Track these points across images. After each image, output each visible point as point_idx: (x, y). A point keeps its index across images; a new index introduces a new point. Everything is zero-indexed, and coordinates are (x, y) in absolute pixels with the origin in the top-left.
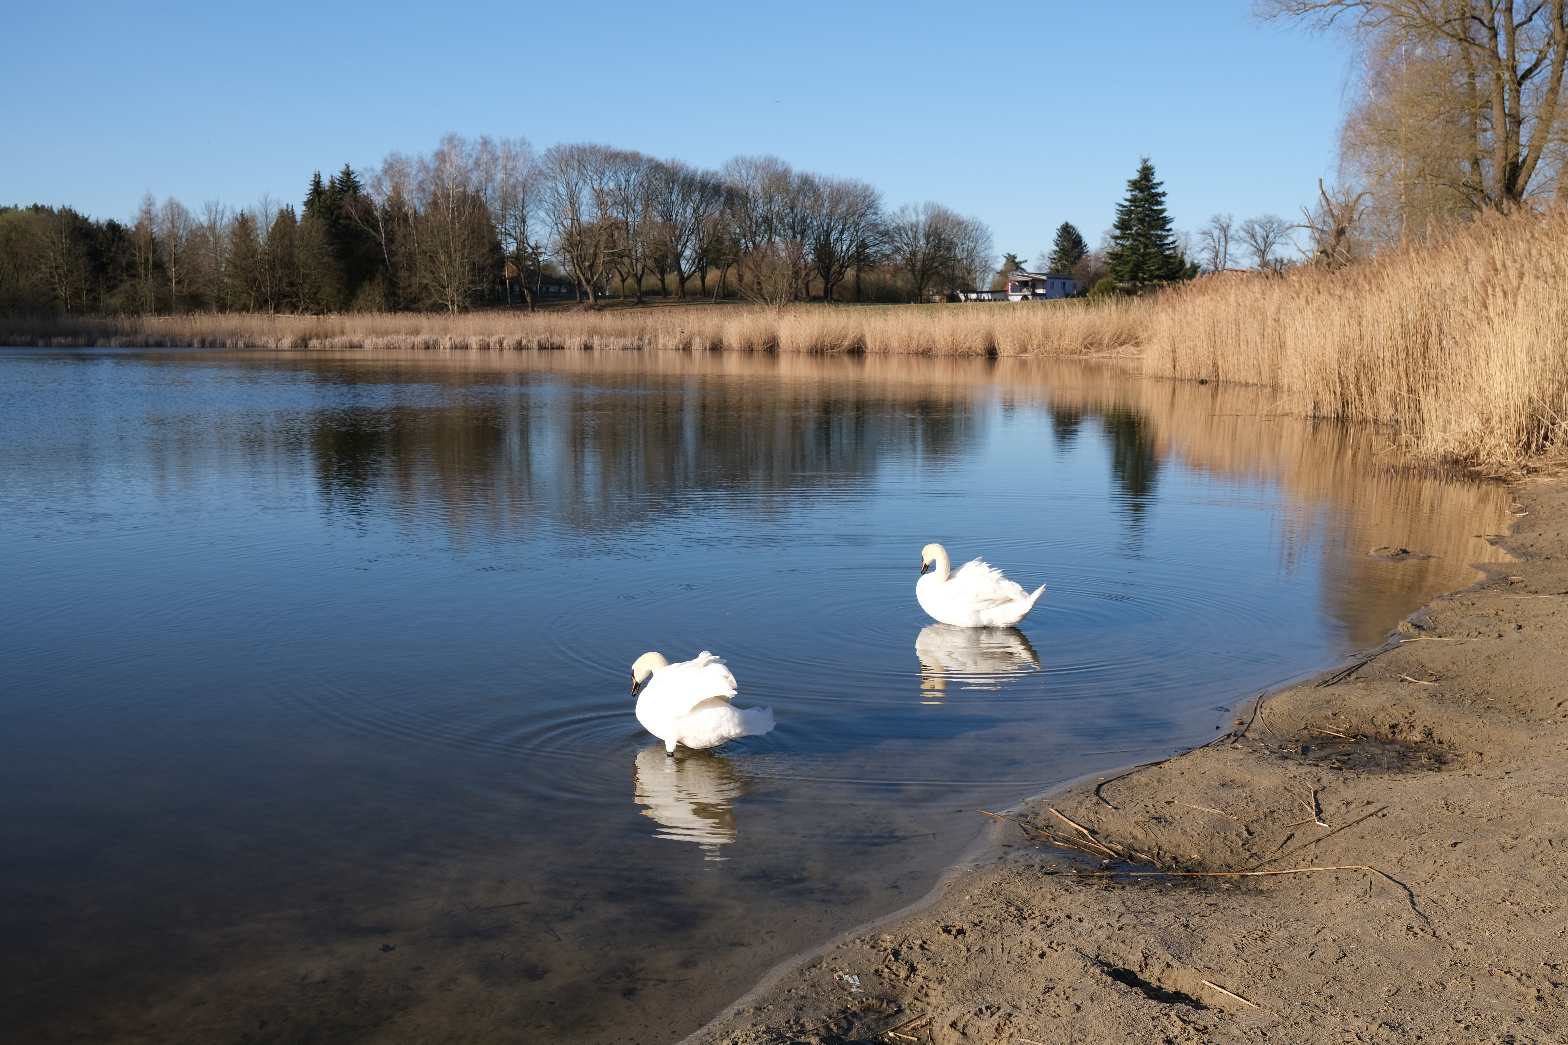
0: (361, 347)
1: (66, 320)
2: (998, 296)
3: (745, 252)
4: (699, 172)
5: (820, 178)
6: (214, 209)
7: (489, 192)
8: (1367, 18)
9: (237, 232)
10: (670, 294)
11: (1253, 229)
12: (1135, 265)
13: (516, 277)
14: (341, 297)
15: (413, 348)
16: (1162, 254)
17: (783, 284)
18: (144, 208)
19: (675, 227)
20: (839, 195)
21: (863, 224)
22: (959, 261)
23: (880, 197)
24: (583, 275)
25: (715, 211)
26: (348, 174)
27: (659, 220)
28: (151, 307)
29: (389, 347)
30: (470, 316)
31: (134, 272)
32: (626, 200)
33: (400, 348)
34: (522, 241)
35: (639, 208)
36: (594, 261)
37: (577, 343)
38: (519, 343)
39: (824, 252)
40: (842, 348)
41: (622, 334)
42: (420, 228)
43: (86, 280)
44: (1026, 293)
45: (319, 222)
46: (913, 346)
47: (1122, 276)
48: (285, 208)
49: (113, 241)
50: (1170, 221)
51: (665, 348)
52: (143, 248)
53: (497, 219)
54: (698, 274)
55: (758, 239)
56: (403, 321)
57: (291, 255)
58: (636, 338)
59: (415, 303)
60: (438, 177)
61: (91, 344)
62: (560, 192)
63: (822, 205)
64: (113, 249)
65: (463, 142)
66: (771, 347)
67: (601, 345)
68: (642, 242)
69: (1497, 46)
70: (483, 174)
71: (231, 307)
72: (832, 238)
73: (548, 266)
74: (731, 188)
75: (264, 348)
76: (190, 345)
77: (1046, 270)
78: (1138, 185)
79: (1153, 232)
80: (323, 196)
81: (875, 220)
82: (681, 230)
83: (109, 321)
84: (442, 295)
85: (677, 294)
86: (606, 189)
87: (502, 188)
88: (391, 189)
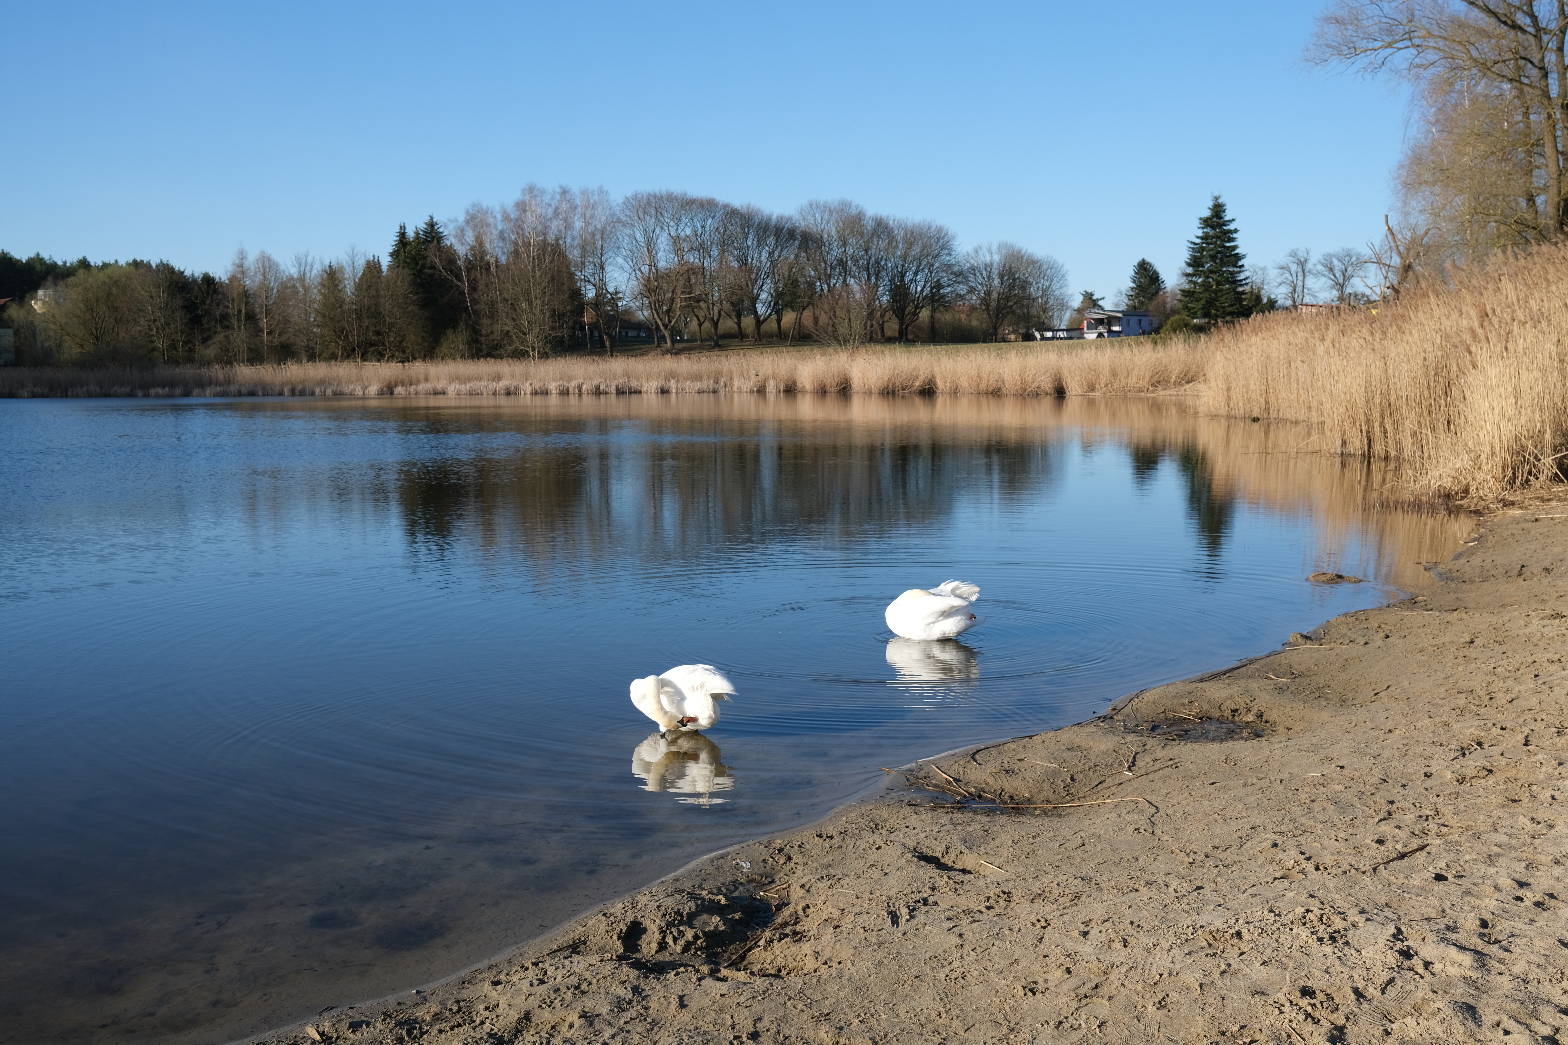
0: (444, 393)
1: (165, 372)
2: (1073, 334)
3: (820, 295)
4: (774, 217)
5: (894, 221)
6: (303, 261)
7: (569, 240)
8: (1417, 60)
9: (326, 283)
10: (747, 337)
11: (1332, 262)
12: (1207, 302)
13: (595, 323)
14: (426, 345)
15: (494, 394)
16: (1234, 290)
17: (857, 326)
18: (237, 261)
19: (750, 271)
20: (914, 236)
21: (937, 265)
22: (1034, 300)
23: (954, 238)
24: (661, 320)
25: (790, 253)
26: (432, 225)
27: (735, 265)
28: (243, 357)
29: (472, 393)
30: (549, 361)
31: (227, 323)
32: (702, 245)
33: (482, 394)
34: (601, 288)
35: (715, 252)
36: (671, 306)
37: (654, 387)
38: (598, 388)
39: (900, 293)
40: (913, 389)
41: (698, 377)
42: (502, 277)
43: (182, 332)
44: (1102, 331)
45: (404, 271)
46: (983, 386)
47: (1195, 313)
48: (372, 258)
49: (208, 293)
50: (1242, 257)
51: (740, 391)
52: (236, 301)
53: (576, 266)
54: (774, 317)
55: (833, 281)
56: (485, 367)
57: (377, 305)
58: (712, 381)
59: (497, 350)
60: (519, 225)
61: (187, 394)
62: (638, 239)
63: (897, 247)
64: (208, 302)
65: (543, 192)
66: (844, 388)
67: (677, 388)
68: (719, 286)
69: (1547, 85)
70: (562, 222)
71: (320, 356)
72: (907, 279)
73: (628, 311)
74: (806, 232)
75: (352, 396)
76: (281, 394)
77: (1123, 308)
78: (1210, 222)
79: (1224, 269)
80: (408, 247)
81: (949, 261)
82: (757, 274)
83: (204, 371)
84: (523, 342)
85: (753, 337)
86: (682, 235)
87: (581, 236)
88: (473, 239)
